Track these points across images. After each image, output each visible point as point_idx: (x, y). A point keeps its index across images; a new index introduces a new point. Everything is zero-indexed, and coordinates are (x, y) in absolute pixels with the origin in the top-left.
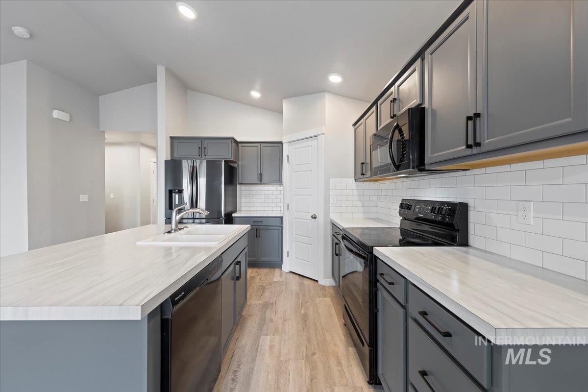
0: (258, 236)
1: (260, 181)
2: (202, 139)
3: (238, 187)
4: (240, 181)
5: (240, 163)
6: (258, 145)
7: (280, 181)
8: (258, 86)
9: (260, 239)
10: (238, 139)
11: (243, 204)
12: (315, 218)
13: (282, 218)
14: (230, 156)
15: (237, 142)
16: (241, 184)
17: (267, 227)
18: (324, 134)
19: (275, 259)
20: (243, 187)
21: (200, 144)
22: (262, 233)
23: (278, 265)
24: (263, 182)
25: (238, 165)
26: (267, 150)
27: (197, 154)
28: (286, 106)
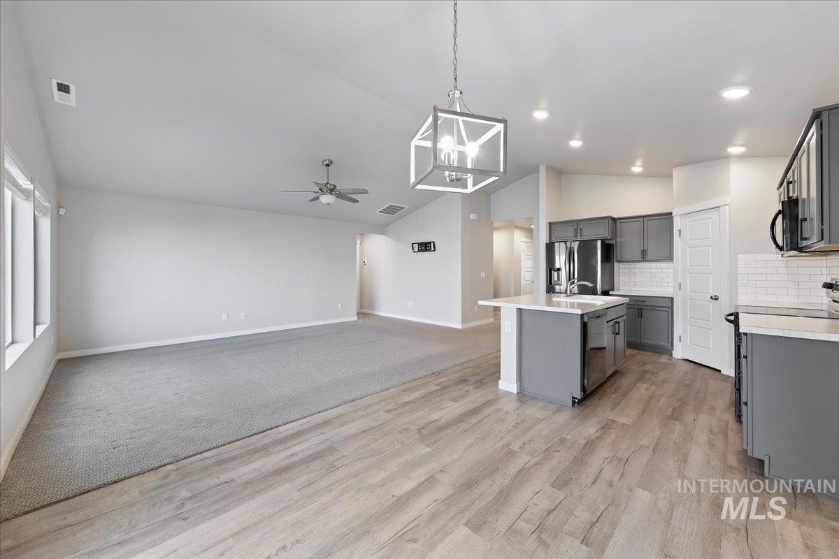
0: (640, 316)
1: (644, 257)
2: (577, 222)
3: (616, 265)
4: (619, 258)
5: (618, 240)
6: (641, 219)
7: (670, 257)
8: (639, 163)
9: (642, 320)
10: (616, 216)
11: (621, 283)
12: (716, 299)
13: (672, 299)
14: (606, 235)
15: (614, 220)
16: (619, 261)
17: (653, 308)
18: (728, 205)
19: (663, 343)
20: (622, 265)
21: (576, 226)
22: (646, 313)
23: (668, 351)
24: (647, 259)
25: (616, 242)
26: (653, 224)
27: (573, 235)
28: (677, 174)
